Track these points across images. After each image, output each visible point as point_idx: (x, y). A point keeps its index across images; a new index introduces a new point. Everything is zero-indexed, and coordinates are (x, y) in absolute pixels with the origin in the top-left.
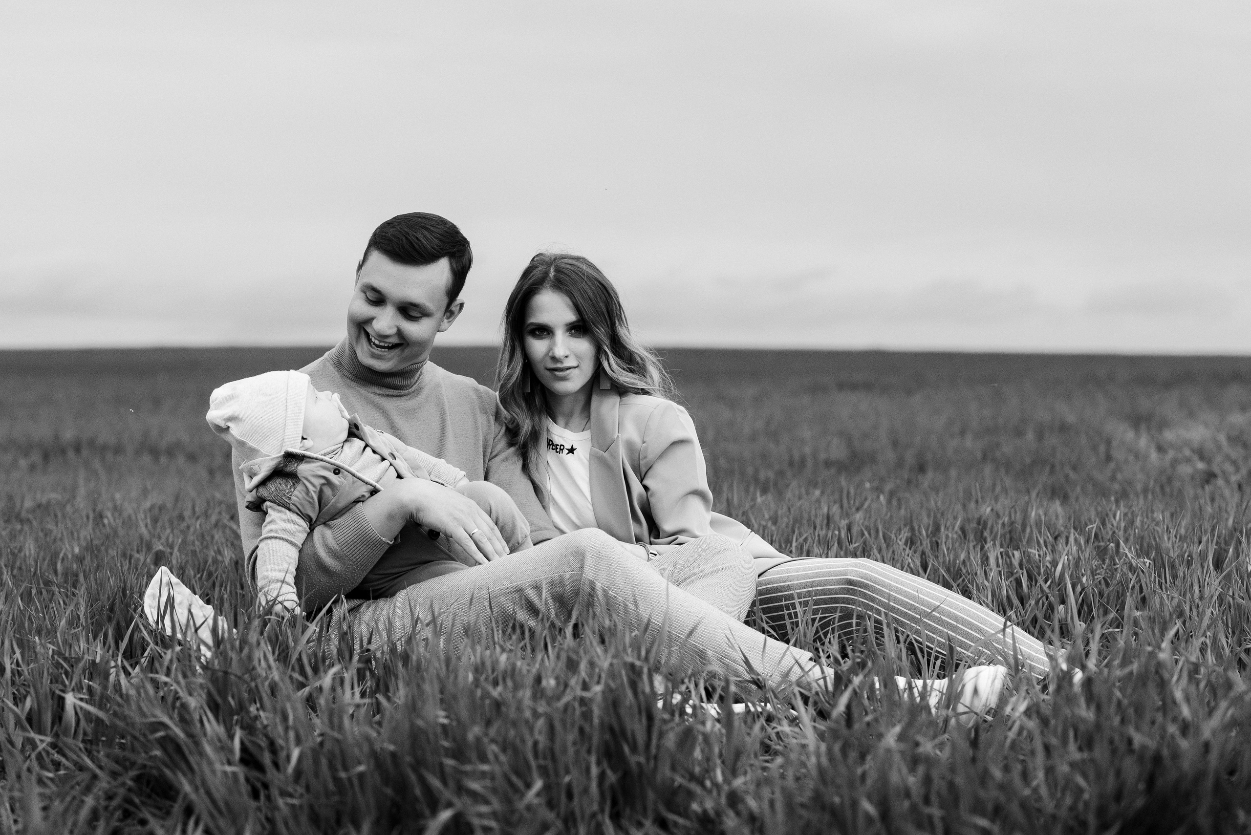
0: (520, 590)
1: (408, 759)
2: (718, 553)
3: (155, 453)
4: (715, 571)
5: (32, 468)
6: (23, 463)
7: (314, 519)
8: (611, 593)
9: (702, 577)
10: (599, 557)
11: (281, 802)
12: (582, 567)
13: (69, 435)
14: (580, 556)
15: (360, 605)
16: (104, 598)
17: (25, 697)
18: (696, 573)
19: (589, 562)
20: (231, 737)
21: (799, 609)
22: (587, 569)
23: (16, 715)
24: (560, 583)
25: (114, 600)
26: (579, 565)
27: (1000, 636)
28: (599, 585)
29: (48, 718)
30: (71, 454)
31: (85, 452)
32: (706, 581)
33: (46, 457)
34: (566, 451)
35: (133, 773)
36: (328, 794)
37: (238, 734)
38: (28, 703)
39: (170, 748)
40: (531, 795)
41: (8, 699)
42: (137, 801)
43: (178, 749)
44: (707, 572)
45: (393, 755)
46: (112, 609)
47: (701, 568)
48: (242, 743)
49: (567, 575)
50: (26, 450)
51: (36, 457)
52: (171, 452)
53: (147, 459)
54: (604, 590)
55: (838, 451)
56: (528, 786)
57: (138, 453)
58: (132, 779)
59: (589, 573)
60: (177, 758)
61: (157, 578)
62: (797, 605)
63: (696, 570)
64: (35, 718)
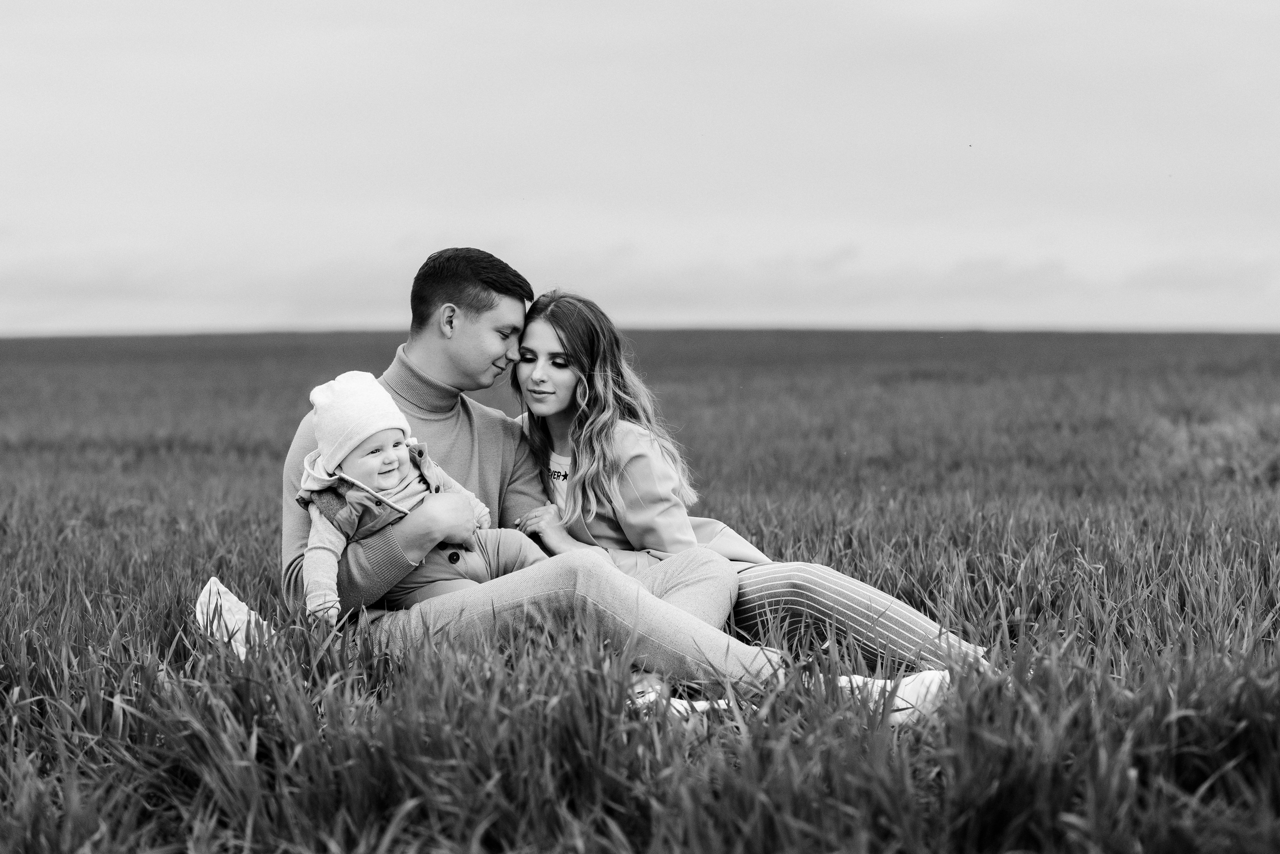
0: (520, 606)
1: (393, 753)
2: (702, 564)
3: (241, 451)
4: (698, 581)
5: (126, 468)
6: (118, 462)
7: (351, 535)
8: (601, 607)
9: (687, 585)
10: (589, 574)
11: (286, 790)
12: (575, 585)
13: (162, 433)
14: (572, 574)
15: (383, 616)
16: (161, 605)
17: (81, 698)
18: (682, 582)
19: (581, 580)
20: (249, 734)
21: (769, 616)
22: (578, 587)
23: (72, 716)
24: (556, 598)
25: (171, 607)
26: (572, 583)
27: (937, 641)
28: (590, 600)
29: (99, 716)
30: (163, 452)
31: (177, 450)
32: (690, 589)
33: (140, 453)
34: (562, 478)
35: (166, 766)
36: (327, 783)
37: (256, 730)
38: (84, 703)
39: (197, 744)
40: (490, 786)
41: (65, 701)
42: (167, 789)
43: (203, 745)
44: (692, 581)
45: (380, 751)
46: (168, 616)
47: (687, 578)
48: (259, 739)
49: (561, 592)
50: (120, 449)
51: (130, 456)
52: (256, 451)
53: (233, 457)
54: (595, 605)
55: (882, 447)
56: (489, 777)
57: (226, 452)
58: (165, 771)
59: (580, 591)
60: (201, 752)
61: (207, 587)
62: (768, 613)
63: (683, 579)
64: (88, 716)
